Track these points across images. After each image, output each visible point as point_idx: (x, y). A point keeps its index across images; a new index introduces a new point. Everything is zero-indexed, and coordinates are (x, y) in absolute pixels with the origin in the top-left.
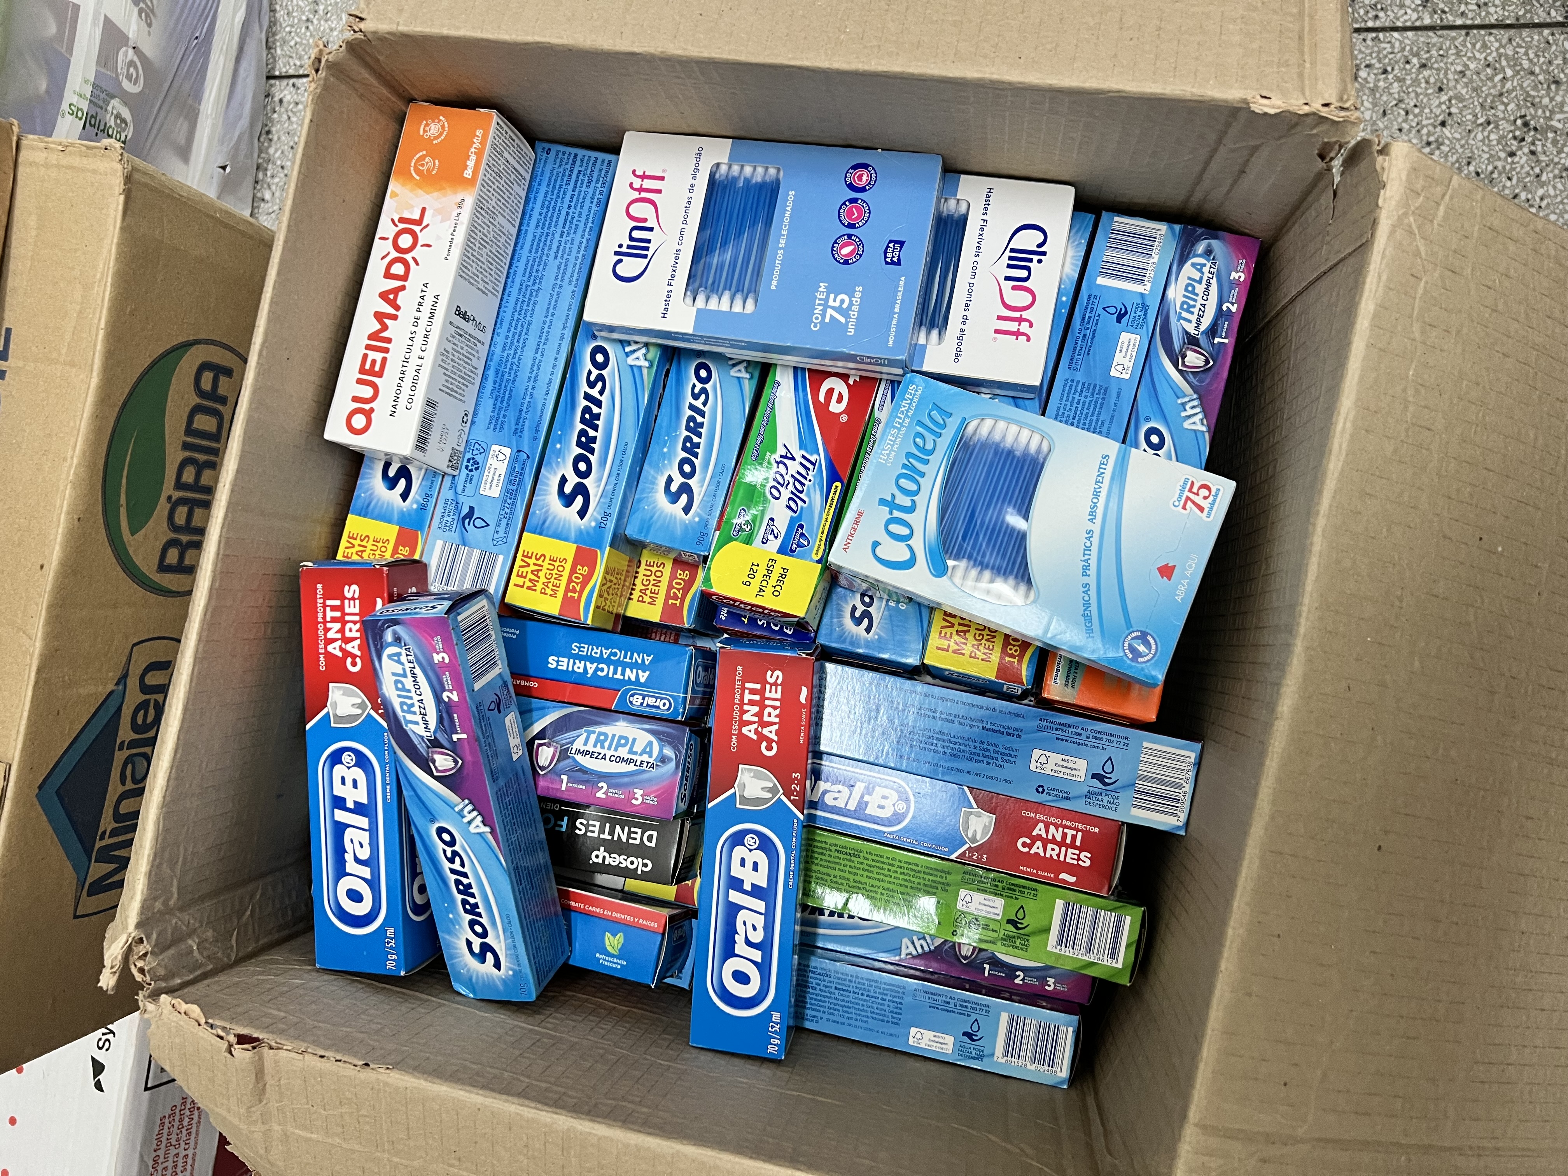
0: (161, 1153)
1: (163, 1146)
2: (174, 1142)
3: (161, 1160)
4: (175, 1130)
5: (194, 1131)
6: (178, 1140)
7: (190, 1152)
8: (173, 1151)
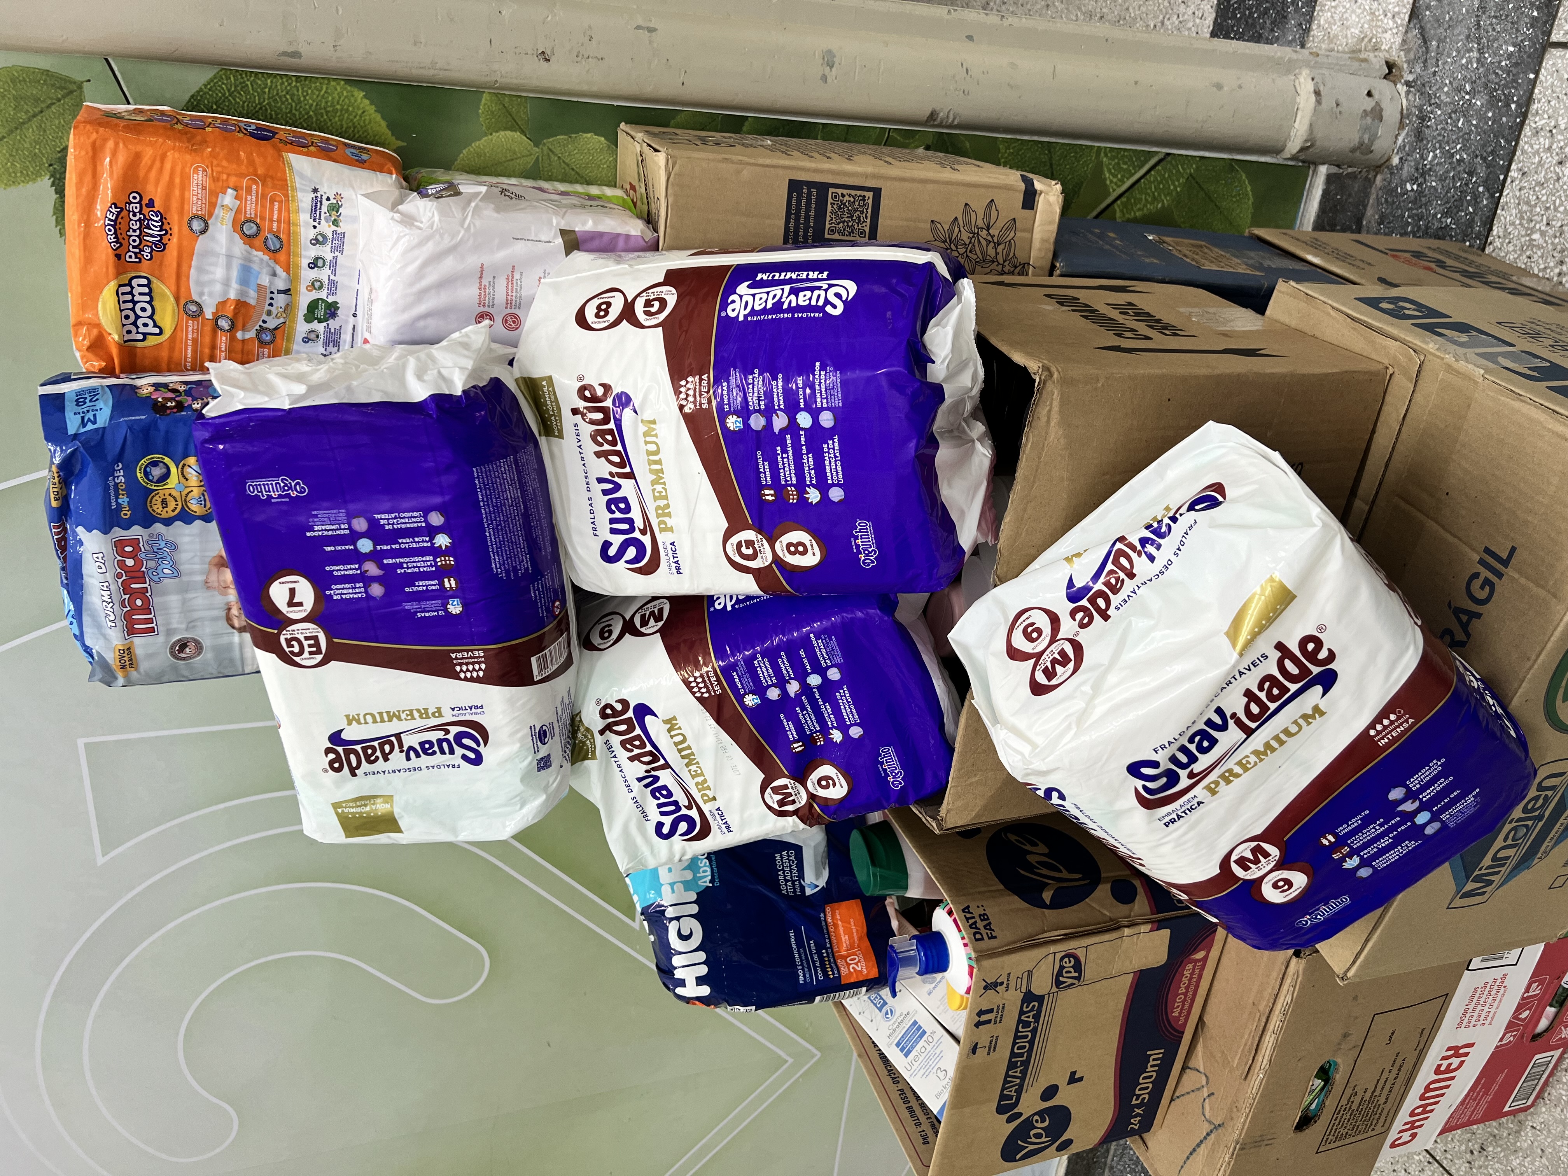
0: (1471, 1007)
1: (1473, 1004)
2: (1481, 1003)
3: (1470, 1011)
4: (1484, 996)
5: (1498, 999)
6: (1485, 1002)
7: (1493, 1011)
8: (1480, 1008)
